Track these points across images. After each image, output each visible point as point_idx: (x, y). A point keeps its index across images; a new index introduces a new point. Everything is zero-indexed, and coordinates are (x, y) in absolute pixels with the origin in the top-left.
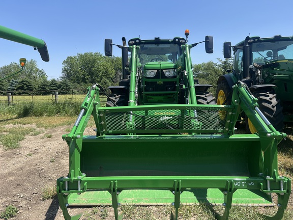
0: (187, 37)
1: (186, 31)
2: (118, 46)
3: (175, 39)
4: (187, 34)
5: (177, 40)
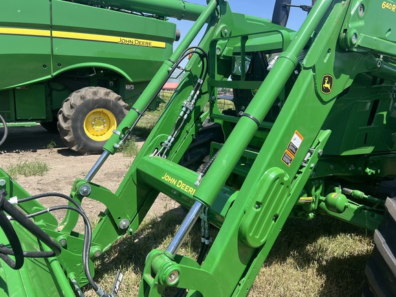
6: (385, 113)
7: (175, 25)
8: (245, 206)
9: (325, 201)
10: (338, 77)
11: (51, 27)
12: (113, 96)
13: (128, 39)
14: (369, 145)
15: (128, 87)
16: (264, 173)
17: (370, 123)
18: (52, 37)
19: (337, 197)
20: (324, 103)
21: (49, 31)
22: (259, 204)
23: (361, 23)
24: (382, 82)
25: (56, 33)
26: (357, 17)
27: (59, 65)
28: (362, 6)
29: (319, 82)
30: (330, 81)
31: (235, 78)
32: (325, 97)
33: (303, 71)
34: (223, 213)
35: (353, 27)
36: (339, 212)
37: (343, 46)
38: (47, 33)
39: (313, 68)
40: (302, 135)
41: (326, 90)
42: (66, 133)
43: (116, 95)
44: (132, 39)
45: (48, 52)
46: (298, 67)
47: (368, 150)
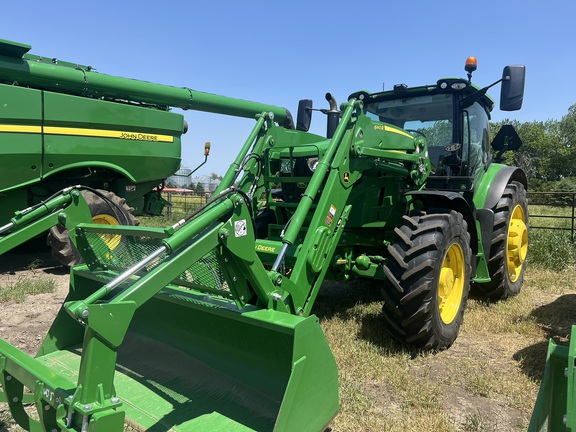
0: (470, 76)
1: (468, 60)
2: (324, 111)
3: (440, 82)
4: (470, 68)
5: (444, 85)
6: (391, 197)
7: (183, 117)
8: (309, 248)
9: (356, 264)
10: (352, 173)
11: (42, 123)
12: (117, 200)
13: (130, 133)
14: (381, 220)
15: (128, 189)
16: (317, 230)
17: (380, 204)
18: (43, 134)
19: (363, 258)
20: (346, 188)
21: (40, 127)
22: (316, 246)
23: (362, 141)
24: (385, 174)
25: (48, 130)
26: (359, 138)
27: (51, 165)
28: (361, 132)
29: (342, 176)
30: (348, 175)
31: (283, 175)
32: (347, 185)
33: (332, 171)
34: (295, 256)
35: (357, 144)
36: (366, 269)
37: (353, 155)
38: (37, 129)
39: (338, 169)
40: (335, 207)
41: (346, 181)
42: (62, 245)
43: (119, 199)
44: (135, 134)
45: (38, 150)
46: (330, 168)
47: (382, 224)
